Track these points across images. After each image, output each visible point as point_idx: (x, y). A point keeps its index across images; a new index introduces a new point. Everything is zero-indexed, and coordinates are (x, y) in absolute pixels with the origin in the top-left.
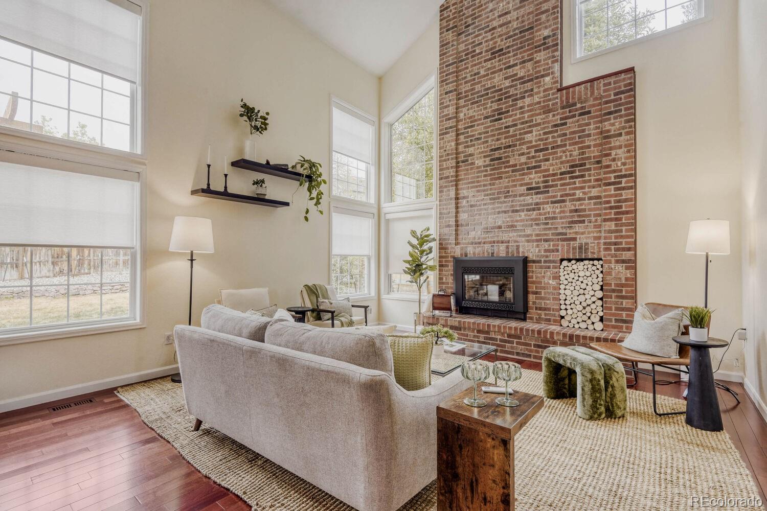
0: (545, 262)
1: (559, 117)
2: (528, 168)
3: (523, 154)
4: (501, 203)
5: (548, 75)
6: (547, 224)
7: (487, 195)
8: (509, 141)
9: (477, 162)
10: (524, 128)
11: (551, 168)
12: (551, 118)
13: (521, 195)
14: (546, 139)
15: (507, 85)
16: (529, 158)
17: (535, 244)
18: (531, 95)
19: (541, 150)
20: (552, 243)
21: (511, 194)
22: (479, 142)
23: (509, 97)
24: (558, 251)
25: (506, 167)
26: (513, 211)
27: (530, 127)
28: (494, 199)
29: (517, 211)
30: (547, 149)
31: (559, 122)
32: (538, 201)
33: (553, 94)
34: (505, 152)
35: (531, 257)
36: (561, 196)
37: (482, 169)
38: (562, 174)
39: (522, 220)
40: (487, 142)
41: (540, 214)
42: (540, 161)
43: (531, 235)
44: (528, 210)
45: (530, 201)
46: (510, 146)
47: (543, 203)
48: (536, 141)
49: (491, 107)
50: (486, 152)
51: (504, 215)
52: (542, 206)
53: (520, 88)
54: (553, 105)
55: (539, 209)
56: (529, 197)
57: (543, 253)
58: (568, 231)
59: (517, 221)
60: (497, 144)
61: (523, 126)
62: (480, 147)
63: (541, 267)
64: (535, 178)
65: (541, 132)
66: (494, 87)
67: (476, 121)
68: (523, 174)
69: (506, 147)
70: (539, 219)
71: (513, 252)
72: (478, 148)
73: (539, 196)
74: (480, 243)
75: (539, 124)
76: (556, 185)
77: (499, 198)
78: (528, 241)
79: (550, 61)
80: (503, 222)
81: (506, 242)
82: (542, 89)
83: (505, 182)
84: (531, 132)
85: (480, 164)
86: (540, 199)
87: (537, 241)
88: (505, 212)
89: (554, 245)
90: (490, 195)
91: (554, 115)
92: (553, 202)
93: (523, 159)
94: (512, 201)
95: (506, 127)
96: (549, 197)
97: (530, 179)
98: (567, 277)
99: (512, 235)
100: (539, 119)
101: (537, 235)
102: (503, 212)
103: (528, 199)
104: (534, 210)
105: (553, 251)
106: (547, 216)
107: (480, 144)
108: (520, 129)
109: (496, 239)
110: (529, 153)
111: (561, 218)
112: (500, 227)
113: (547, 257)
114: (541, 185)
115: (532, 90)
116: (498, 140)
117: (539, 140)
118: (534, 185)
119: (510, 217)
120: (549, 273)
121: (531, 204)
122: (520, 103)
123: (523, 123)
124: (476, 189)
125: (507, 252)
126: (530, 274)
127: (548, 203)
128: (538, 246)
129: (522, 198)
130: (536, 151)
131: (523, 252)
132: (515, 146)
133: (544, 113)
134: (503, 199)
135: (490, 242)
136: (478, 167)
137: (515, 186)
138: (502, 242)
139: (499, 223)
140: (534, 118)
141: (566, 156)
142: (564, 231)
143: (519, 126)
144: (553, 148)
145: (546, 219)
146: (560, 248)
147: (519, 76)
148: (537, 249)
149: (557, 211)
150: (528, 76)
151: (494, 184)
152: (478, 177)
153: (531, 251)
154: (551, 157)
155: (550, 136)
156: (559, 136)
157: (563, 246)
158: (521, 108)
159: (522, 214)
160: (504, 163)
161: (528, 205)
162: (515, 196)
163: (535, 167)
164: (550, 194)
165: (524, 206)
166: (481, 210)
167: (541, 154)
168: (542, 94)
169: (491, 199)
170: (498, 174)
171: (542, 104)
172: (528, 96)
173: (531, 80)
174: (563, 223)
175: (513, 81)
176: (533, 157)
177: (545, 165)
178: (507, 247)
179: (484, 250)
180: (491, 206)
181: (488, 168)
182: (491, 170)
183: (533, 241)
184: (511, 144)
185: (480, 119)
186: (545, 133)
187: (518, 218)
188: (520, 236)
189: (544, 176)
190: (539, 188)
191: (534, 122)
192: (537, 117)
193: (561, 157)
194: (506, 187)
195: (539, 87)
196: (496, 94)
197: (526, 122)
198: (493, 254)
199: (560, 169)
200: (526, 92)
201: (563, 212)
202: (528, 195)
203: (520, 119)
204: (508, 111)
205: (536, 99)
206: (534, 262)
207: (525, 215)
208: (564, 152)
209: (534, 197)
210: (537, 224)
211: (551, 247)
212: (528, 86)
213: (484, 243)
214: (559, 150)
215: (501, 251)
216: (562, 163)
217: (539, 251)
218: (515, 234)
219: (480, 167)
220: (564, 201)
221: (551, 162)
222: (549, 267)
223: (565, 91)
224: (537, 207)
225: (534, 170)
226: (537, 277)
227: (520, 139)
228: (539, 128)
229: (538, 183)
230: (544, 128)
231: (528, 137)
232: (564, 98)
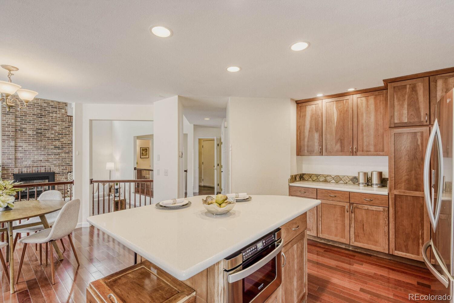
0: (62, 173)
1: (67, 125)
2: (55, 140)
3: (53, 134)
4: (42, 151)
5: (63, 109)
6: (63, 160)
7: (35, 147)
8: (46, 128)
9: (28, 132)
10: (53, 125)
11: (64, 141)
12: (64, 124)
13: (51, 149)
14: (62, 131)
15: (45, 105)
16: (55, 136)
17: (58, 167)
18: (56, 114)
19: (60, 134)
20: (64, 167)
21: (47, 148)
22: (30, 124)
23: (46, 110)
24: (67, 169)
25: (44, 137)
26: (48, 155)
27: (56, 125)
28: (38, 149)
29: (50, 155)
30: (63, 134)
31: (67, 126)
32: (59, 152)
33: (65, 116)
34: (44, 131)
35: (56, 172)
36: (68, 151)
37: (32, 135)
38: (68, 144)
39: (52, 158)
40: (34, 125)
41: (60, 157)
42: (60, 138)
43: (56, 164)
44: (54, 155)
45: (56, 152)
46: (46, 130)
47: (61, 153)
48: (58, 130)
49: (36, 111)
50: (34, 129)
51: (43, 156)
52: (61, 154)
53: (51, 109)
54: (65, 120)
55: (59, 155)
56: (55, 150)
57: (61, 170)
58: (70, 163)
59: (50, 159)
60: (40, 127)
61: (52, 123)
62: (30, 126)
63: (60, 175)
64: (57, 143)
65: (61, 128)
66: (39, 104)
67: (27, 114)
68: (53, 141)
69: (44, 129)
70: (59, 158)
71: (48, 170)
72: (29, 126)
73: (59, 150)
74: (30, 167)
75: (59, 125)
76: (66, 147)
77: (41, 149)
78: (55, 166)
79: (64, 105)
80: (43, 159)
81: (44, 167)
82: (61, 113)
83: (43, 143)
84: (56, 127)
85: (30, 133)
86: (60, 151)
87: (59, 166)
88: (44, 155)
89: (65, 168)
90: (36, 147)
91: (65, 124)
92: (65, 153)
93: (53, 136)
94: (47, 151)
95: (44, 122)
96: (63, 151)
97: (56, 144)
98: (70, 178)
99: (47, 164)
100: (60, 123)
101: (59, 164)
102: (43, 154)
103: (55, 151)
104: (57, 155)
105: (65, 169)
106: (63, 157)
107: (30, 125)
108: (51, 124)
109: (39, 165)
110: (55, 134)
111: (68, 158)
112: (41, 161)
113: (63, 171)
114: (60, 146)
115: (56, 112)
116: (40, 125)
117: (60, 130)
118: (57, 146)
119: (46, 157)
120: (63, 177)
121: (56, 153)
122: (51, 115)
123: (52, 122)
124: (28, 144)
125: (45, 171)
126: (56, 178)
127: (63, 153)
128: (59, 168)
129: (52, 150)
130: (58, 134)
131: (53, 170)
132: (49, 130)
133: (61, 121)
134: (43, 150)
135: (36, 167)
136: (29, 134)
137: (49, 145)
138: (43, 166)
139: (41, 159)
140: (57, 122)
141: (70, 138)
142: (69, 163)
143: (51, 123)
144: (65, 134)
145: (62, 158)
146: (68, 168)
147: (50, 104)
148: (59, 169)
149: (67, 156)
150: (55, 106)
151: (38, 143)
152: (29, 139)
153: (56, 170)
154: (64, 137)
155: (64, 130)
156: (67, 131)
157: (69, 168)
158: (52, 117)
159: (52, 156)
160: (43, 135)
161: (55, 153)
162: (49, 149)
163: (58, 140)
164: (64, 150)
165: (53, 153)
166: (30, 153)
167: (60, 135)
168: (61, 115)
169: (36, 149)
170: (40, 139)
171: (61, 118)
172: (55, 113)
173: (56, 108)
174: (69, 160)
175: (48, 105)
176: (57, 136)
177: (62, 140)
178: (45, 168)
179: (33, 170)
180: (36, 152)
181: (35, 136)
182: (36, 137)
183: (57, 166)
184: (47, 129)
185: (30, 114)
186: (62, 129)
187: (50, 157)
188: (51, 164)
189: (61, 144)
190: (59, 147)
191: (57, 124)
192: (59, 122)
193: (68, 138)
194: (44, 145)
195: (60, 112)
196: (39, 107)
197: (54, 123)
198: (38, 171)
199: (68, 142)
200: (54, 111)
201: (69, 156)
202: (55, 149)
203: (51, 120)
204: (45, 116)
205: (58, 116)
206: (57, 173)
207: (54, 157)
208: (69, 137)
209: (58, 150)
210: (59, 160)
211: (64, 168)
212: (55, 110)
213: (33, 167)
214: (67, 136)
215: (43, 170)
216: (68, 140)
217: (60, 170)
218: (49, 163)
219: (30, 134)
220: (69, 153)
221: (64, 139)
222: (64, 175)
223: (70, 117)
224: (59, 154)
225: (57, 141)
226: (59, 179)
227: (51, 128)
228: (60, 126)
229: (59, 145)
230: (62, 127)
231: (55, 128)
232: (69, 119)
